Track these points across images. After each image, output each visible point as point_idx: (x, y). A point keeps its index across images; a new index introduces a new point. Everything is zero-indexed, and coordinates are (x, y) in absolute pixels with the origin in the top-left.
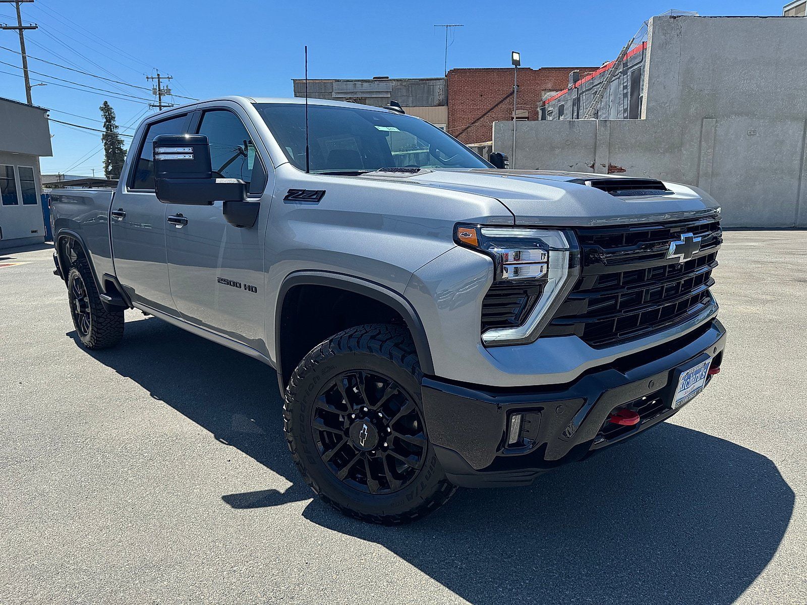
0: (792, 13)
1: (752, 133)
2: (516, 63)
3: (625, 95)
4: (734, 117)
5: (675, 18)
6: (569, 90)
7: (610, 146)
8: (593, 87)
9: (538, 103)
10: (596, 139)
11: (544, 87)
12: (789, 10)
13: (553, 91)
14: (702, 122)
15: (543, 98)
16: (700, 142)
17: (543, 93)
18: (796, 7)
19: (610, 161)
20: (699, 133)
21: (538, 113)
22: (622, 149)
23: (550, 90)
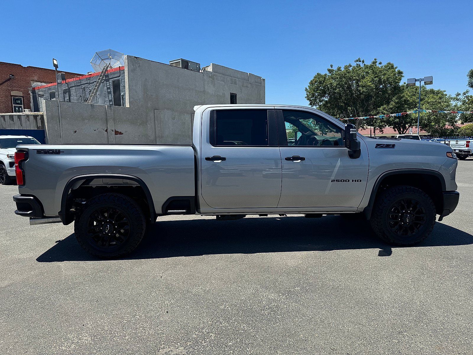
0: (174, 65)
1: (174, 118)
2: (56, 66)
3: (109, 93)
4: (166, 110)
5: (136, 58)
6: (58, 83)
7: (114, 120)
8: (81, 85)
9: (29, 88)
10: (107, 116)
11: (32, 78)
12: (172, 63)
13: (39, 82)
14: (154, 111)
15: (32, 85)
16: (155, 120)
17: (32, 82)
18: (176, 63)
19: (115, 128)
20: (153, 116)
21: (29, 94)
22: (120, 122)
23: (37, 81)
